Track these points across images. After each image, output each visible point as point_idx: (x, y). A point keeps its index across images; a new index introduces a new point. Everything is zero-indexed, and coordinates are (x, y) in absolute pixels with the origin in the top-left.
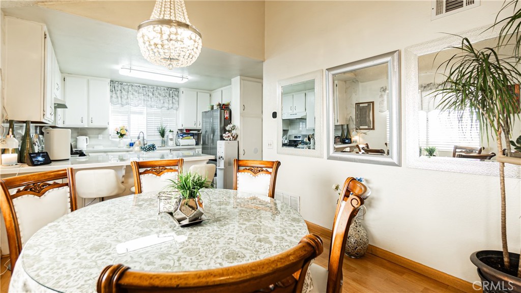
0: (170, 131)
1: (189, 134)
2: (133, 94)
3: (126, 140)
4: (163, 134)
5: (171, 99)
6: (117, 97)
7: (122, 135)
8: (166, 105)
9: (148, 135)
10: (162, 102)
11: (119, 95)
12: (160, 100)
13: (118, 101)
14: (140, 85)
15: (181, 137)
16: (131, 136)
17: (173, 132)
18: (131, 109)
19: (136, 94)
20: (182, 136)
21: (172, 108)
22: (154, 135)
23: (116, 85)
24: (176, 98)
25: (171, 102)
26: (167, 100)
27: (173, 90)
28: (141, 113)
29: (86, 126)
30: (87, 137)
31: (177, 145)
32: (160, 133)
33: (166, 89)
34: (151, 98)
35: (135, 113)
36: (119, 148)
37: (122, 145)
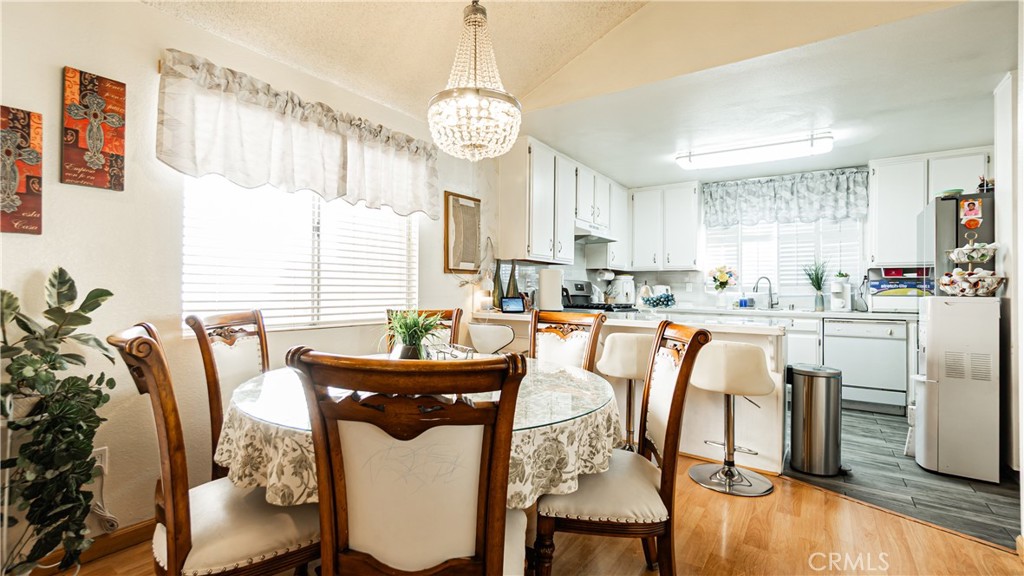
0: (841, 275)
1: (902, 281)
2: (746, 201)
3: (732, 295)
4: (818, 282)
5: (842, 195)
6: (716, 211)
7: (723, 285)
8: (829, 212)
9: (782, 285)
10: (816, 206)
11: (718, 207)
12: (811, 203)
13: (717, 220)
14: (761, 179)
15: (875, 290)
16: (744, 285)
17: (846, 276)
18: (744, 231)
19: (754, 200)
20: (878, 287)
21: (848, 216)
22: (797, 284)
23: (714, 189)
24: (860, 190)
25: (842, 203)
26: (831, 199)
27: (847, 171)
28: (765, 238)
29: (661, 269)
30: (668, 287)
31: (854, 309)
32: (812, 279)
33: (827, 173)
34: (787, 203)
35: (752, 239)
36: (718, 307)
37: (721, 303)
